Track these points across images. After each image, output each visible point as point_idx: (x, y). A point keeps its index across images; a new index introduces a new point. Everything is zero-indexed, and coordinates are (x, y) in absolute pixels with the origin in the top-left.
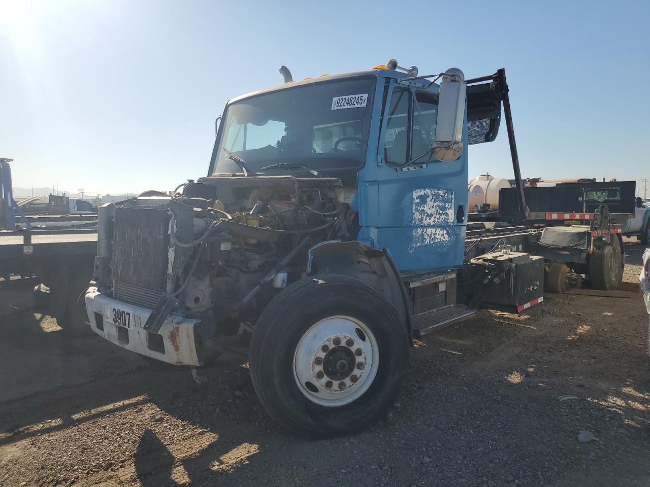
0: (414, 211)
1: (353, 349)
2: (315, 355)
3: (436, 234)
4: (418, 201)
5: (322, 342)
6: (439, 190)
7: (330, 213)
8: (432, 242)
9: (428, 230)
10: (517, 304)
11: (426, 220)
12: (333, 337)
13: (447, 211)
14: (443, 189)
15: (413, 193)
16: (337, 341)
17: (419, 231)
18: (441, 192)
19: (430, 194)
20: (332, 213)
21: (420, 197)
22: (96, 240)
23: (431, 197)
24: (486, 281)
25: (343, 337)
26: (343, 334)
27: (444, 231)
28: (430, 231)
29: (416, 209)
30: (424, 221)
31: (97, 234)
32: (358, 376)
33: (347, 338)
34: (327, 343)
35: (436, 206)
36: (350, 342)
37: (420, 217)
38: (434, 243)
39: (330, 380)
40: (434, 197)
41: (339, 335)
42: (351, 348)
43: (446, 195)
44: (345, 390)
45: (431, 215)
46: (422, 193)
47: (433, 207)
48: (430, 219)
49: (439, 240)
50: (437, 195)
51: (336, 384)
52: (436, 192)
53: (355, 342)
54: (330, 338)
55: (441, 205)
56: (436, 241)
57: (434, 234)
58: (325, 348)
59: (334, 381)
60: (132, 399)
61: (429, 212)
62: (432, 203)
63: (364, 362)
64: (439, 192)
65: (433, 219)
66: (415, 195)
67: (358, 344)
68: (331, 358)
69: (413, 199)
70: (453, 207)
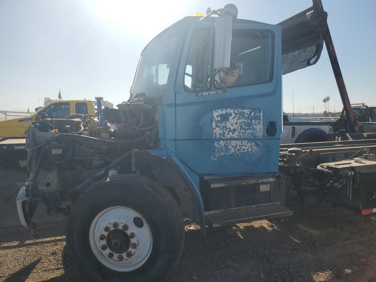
0: (214, 127)
1: (129, 232)
2: (100, 233)
3: (243, 145)
4: (219, 118)
5: (105, 224)
6: (244, 109)
7: (144, 129)
8: (238, 152)
9: (232, 142)
10: (361, 208)
11: (228, 134)
12: (113, 221)
13: (254, 126)
14: (248, 109)
15: (213, 113)
16: (116, 225)
17: (222, 143)
18: (247, 111)
19: (233, 113)
20: (146, 128)
21: (221, 116)
22: (25, 142)
23: (234, 115)
24: (328, 185)
25: (120, 222)
26: (121, 220)
27: (251, 143)
28: (233, 143)
29: (217, 126)
30: (226, 135)
31: (26, 139)
32: (133, 253)
33: (124, 224)
34: (109, 225)
35: (240, 123)
36: (126, 227)
37: (221, 132)
38: (239, 153)
39: (112, 252)
40: (237, 115)
41: (117, 221)
42: (126, 232)
43: (253, 113)
44: (123, 262)
45: (235, 130)
46: (224, 112)
47: (236, 123)
48: (233, 133)
49: (246, 151)
50: (242, 114)
51: (116, 256)
52: (240, 111)
53: (129, 228)
54: (111, 222)
55: (246, 121)
56: (243, 151)
57: (240, 146)
58: (107, 229)
59: (114, 254)
60: (62, 237)
61: (232, 128)
62: (236, 120)
63: (137, 244)
64: (244, 111)
65: (236, 133)
66: (215, 114)
67: (132, 229)
68: (111, 237)
69: (213, 117)
70: (262, 123)
